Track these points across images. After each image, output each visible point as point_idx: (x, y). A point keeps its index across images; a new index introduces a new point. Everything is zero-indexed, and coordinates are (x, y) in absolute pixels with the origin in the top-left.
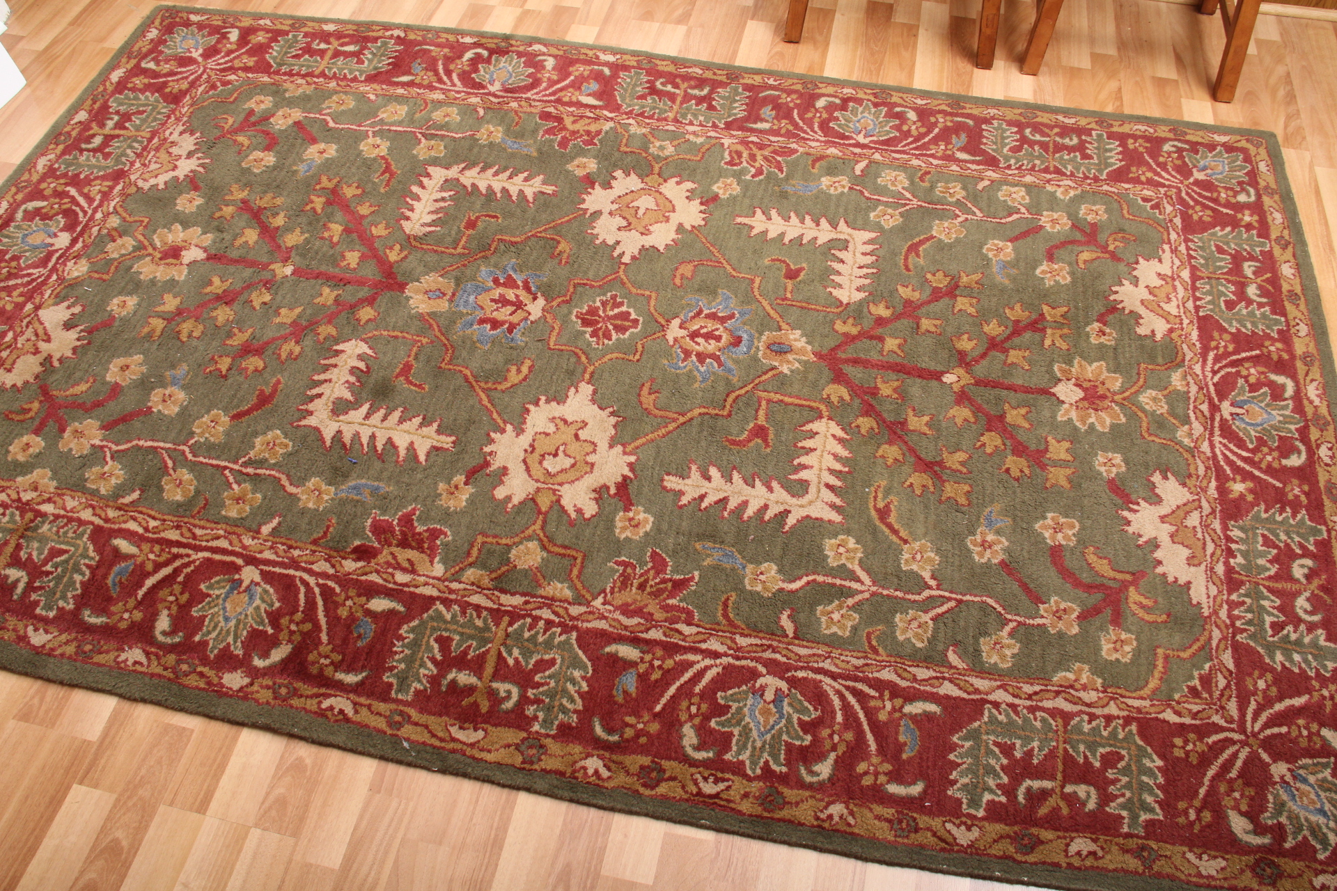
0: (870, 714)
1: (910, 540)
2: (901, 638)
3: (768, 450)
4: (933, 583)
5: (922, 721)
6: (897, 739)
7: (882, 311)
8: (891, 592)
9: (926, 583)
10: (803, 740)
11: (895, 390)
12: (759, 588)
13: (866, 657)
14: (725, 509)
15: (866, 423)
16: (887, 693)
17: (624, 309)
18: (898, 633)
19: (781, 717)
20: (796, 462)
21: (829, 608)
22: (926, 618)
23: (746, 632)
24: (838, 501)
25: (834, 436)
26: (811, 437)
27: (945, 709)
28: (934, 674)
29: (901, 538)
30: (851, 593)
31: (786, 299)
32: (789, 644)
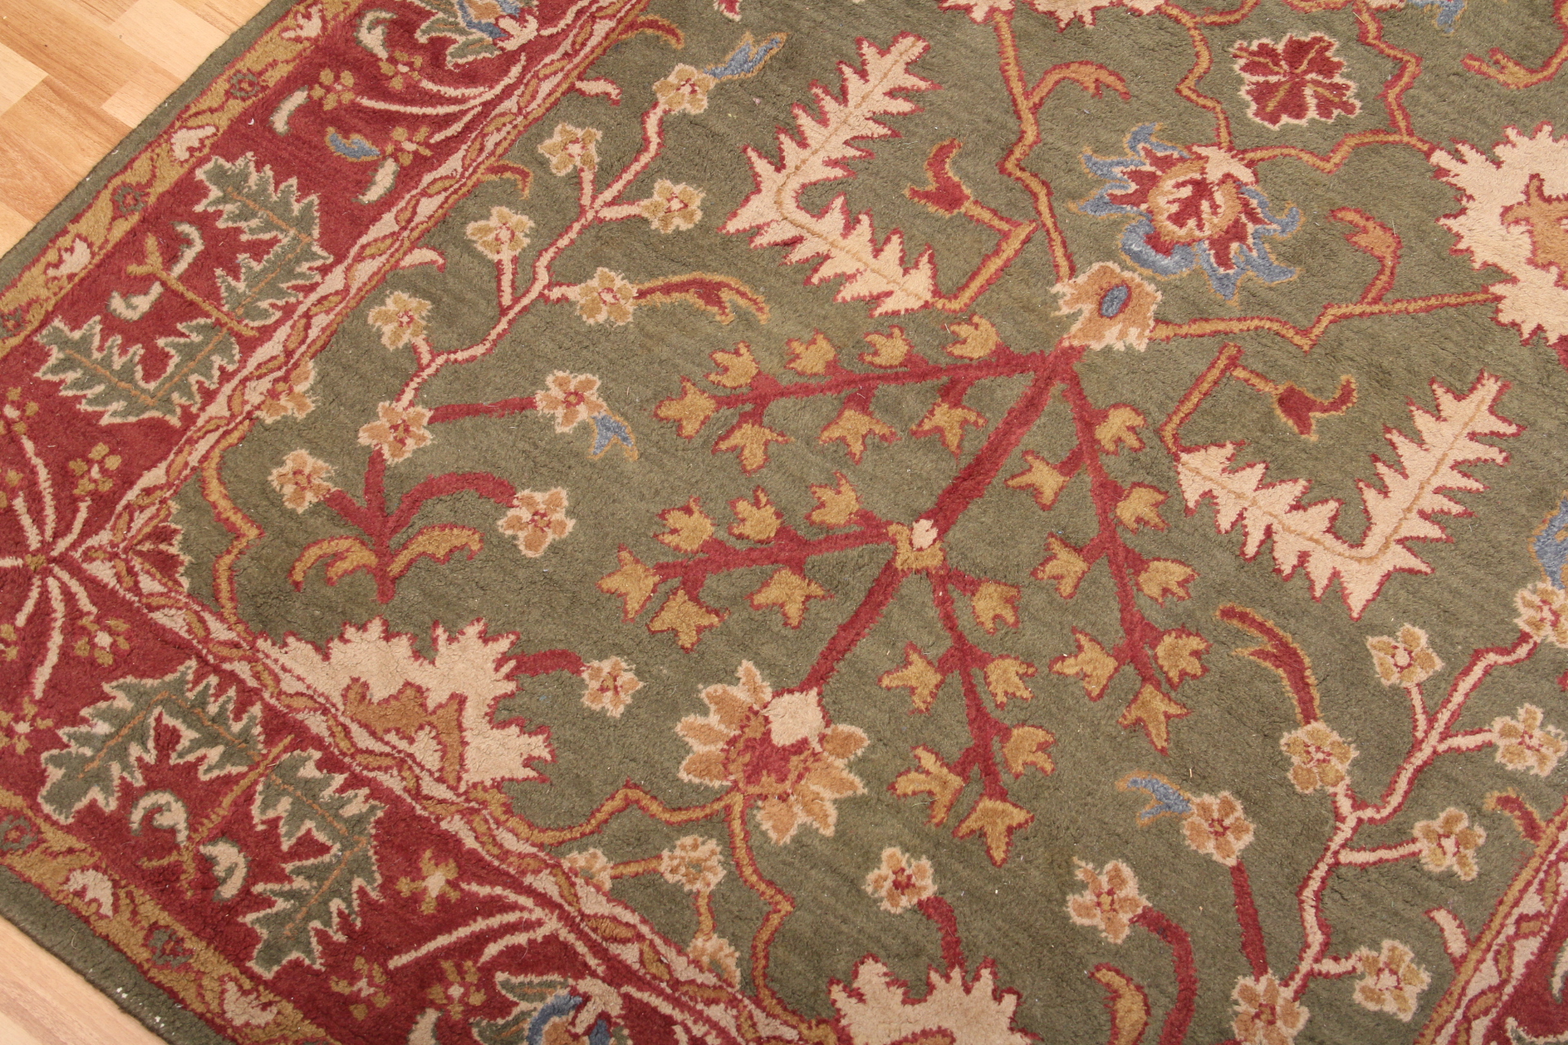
0: (413, 122)
1: (643, 302)
2: (495, 210)
3: (907, 193)
4: (556, 293)
5: (364, 174)
6: (359, 132)
7: (1135, 506)
8: (573, 234)
9: (560, 285)
10: (424, 32)
11: (939, 430)
12: (672, 79)
13: (492, 153)
14: (827, 92)
15: (892, 351)
16: (427, 153)
17: (1312, 113)
18: (505, 210)
19: (470, 24)
20: (864, 219)
21: (592, 148)
22: (506, 256)
23: (613, 36)
24: (762, 240)
25: (889, 294)
26: (902, 260)
27: (362, 208)
28: (417, 220)
29: (651, 291)
30: (600, 185)
31: (1233, 363)
32: (567, 76)
